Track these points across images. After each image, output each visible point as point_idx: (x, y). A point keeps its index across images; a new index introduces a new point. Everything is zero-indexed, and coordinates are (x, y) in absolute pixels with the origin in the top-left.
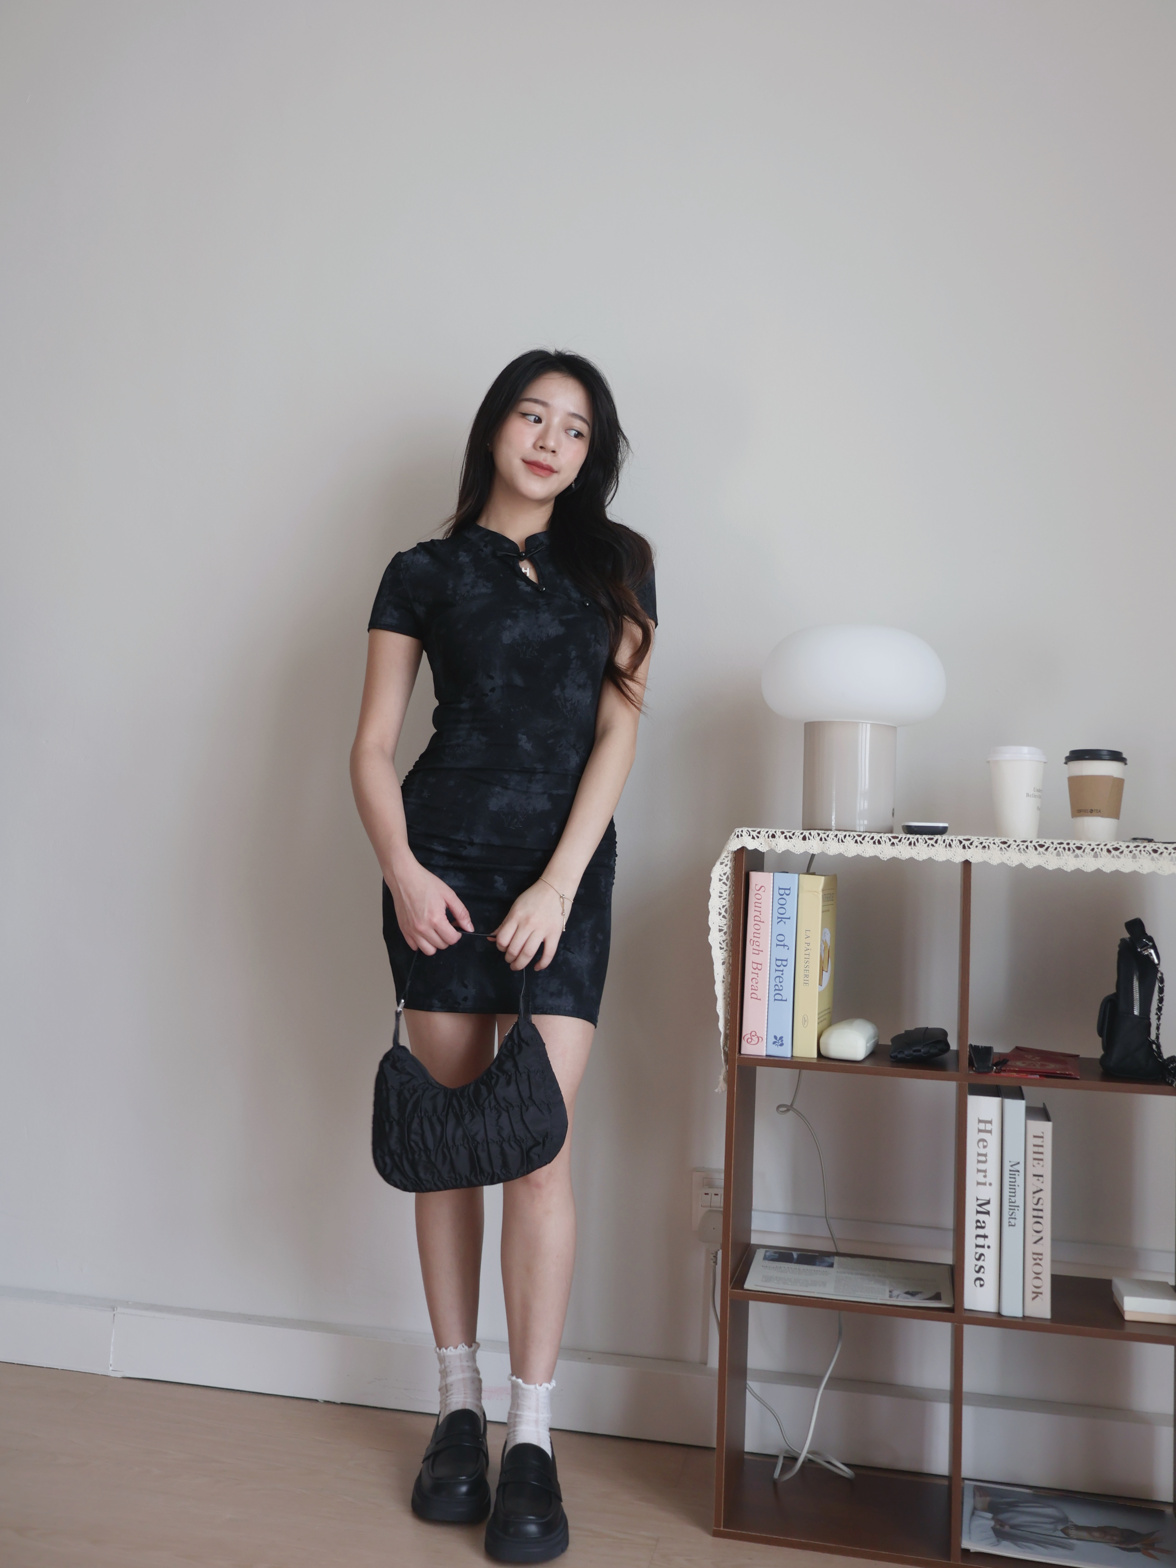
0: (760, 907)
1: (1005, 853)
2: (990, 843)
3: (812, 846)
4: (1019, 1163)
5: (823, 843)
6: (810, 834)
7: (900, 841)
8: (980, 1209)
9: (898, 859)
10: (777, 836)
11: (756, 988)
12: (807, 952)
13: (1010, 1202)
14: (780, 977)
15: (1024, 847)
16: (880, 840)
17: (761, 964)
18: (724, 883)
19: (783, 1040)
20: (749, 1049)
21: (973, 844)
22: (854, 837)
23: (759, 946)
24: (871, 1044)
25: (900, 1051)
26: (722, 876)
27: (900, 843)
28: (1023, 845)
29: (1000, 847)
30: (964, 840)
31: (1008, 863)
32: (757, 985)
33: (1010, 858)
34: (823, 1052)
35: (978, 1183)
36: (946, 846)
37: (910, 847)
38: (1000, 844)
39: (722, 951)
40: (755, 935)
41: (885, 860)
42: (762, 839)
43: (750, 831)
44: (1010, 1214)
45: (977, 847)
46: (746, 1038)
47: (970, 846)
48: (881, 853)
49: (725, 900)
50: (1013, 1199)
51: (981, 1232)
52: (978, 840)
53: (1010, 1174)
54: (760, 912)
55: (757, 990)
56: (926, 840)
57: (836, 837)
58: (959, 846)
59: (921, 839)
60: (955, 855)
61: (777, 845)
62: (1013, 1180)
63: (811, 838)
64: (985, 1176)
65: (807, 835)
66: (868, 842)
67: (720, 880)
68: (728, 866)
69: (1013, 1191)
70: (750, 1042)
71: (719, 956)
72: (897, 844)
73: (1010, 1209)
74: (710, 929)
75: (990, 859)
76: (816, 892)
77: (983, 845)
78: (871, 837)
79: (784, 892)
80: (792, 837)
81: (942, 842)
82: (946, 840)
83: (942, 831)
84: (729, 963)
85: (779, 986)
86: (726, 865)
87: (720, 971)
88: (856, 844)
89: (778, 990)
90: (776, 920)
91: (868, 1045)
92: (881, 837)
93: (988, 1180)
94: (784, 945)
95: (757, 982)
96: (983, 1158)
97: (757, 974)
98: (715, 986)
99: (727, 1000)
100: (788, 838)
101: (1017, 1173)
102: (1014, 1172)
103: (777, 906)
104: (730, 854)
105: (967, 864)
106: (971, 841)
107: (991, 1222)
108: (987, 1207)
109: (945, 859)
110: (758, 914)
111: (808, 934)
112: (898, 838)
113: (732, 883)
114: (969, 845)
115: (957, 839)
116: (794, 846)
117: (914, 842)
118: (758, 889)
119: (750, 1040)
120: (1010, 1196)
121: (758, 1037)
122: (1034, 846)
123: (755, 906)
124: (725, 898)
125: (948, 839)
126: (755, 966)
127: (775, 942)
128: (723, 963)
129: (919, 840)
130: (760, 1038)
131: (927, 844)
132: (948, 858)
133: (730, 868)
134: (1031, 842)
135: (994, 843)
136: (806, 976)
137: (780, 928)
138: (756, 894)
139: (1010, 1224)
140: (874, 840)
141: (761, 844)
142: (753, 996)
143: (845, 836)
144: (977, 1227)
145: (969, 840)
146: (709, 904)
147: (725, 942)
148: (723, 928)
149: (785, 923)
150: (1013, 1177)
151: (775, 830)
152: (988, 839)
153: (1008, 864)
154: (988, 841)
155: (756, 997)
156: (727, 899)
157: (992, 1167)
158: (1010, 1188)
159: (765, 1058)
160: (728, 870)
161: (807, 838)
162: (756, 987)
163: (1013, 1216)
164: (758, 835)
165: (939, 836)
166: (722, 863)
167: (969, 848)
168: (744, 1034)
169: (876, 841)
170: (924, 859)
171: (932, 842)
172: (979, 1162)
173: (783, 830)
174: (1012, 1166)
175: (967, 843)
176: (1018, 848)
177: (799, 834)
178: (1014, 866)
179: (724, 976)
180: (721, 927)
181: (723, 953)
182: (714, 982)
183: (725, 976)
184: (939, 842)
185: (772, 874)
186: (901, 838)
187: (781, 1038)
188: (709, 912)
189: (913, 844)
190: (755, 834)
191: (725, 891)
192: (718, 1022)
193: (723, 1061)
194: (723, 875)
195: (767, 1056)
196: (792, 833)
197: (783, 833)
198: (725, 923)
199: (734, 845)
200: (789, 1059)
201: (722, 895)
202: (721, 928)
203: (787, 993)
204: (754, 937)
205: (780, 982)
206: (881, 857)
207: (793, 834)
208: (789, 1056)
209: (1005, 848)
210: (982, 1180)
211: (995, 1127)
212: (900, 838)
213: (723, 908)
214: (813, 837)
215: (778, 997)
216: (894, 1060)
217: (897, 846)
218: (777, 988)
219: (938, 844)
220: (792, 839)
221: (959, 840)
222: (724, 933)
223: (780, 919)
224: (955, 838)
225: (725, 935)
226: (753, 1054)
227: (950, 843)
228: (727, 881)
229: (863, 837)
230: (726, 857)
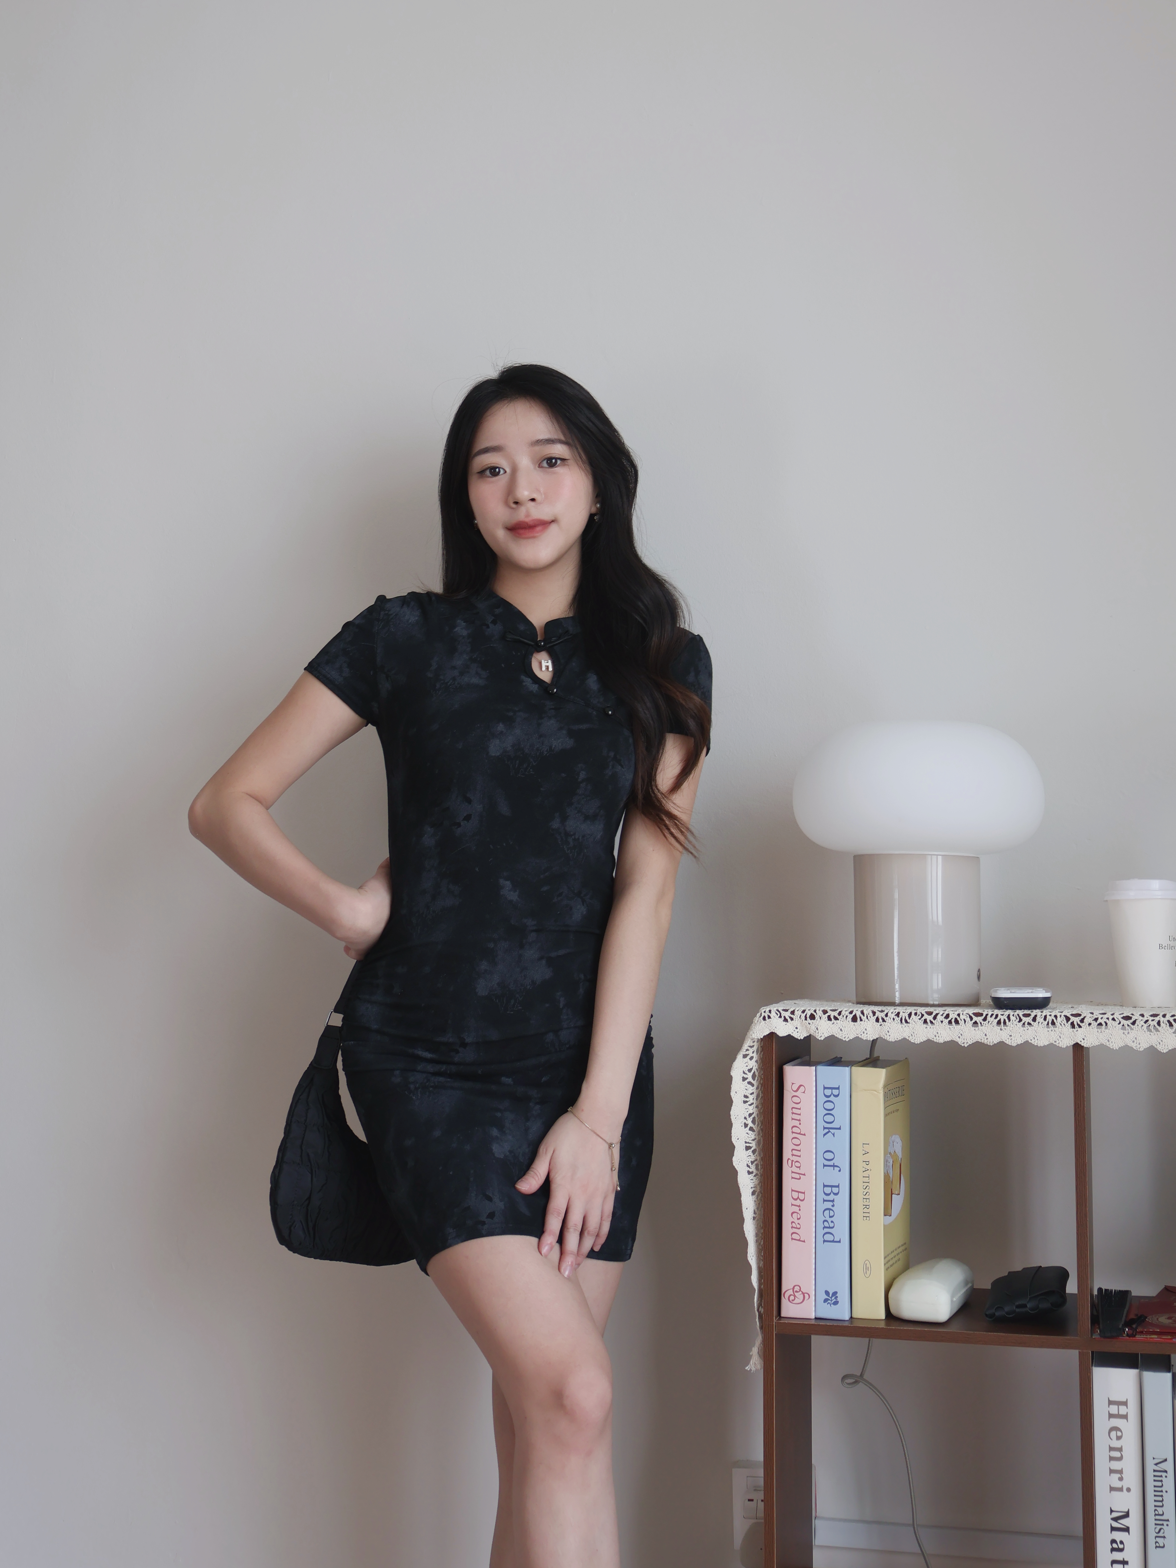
0: (800, 1114)
1: (1128, 1033)
2: (1108, 1019)
3: (866, 1029)
4: (1166, 1460)
5: (881, 1025)
6: (862, 1013)
7: (985, 1019)
8: (1115, 1524)
9: (984, 1043)
10: (817, 1017)
11: (798, 1226)
12: (866, 1174)
13: (1155, 1515)
14: (829, 1209)
15: (1155, 1023)
16: (958, 1019)
17: (804, 1193)
18: (749, 1083)
19: (837, 1297)
20: (791, 1310)
21: (1085, 1021)
22: (923, 1015)
23: (799, 1167)
24: (959, 1298)
25: (998, 1307)
26: (746, 1074)
27: (985, 1023)
28: (1153, 1020)
29: (1122, 1024)
30: (1072, 1015)
31: (1134, 1045)
32: (799, 1221)
33: (1136, 1038)
34: (893, 1310)
35: (1112, 1489)
36: (1048, 1024)
37: (999, 1028)
38: (1121, 1020)
39: (751, 1176)
40: (795, 1152)
41: (966, 1046)
42: (797, 1022)
43: (781, 1011)
44: (1157, 1530)
45: (1090, 1024)
46: (787, 1295)
47: (1081, 1024)
48: (959, 1037)
49: (753, 1106)
50: (1160, 1510)
51: (1118, 1556)
52: (1092, 1015)
53: (1154, 1476)
54: (799, 1120)
55: (799, 1228)
56: (1020, 1018)
57: (898, 1017)
58: (1066, 1024)
59: (1013, 1015)
60: (1060, 1038)
61: (817, 1029)
62: (1160, 1484)
63: (864, 1018)
64: (1121, 1479)
65: (858, 1014)
66: (942, 1022)
67: (744, 1079)
68: (754, 1059)
69: (1160, 1499)
70: (793, 1300)
71: (747, 1183)
72: (981, 1023)
73: (1156, 1524)
74: (734, 1147)
75: (1108, 1041)
76: (875, 1091)
77: (1098, 1022)
78: (945, 1015)
79: (831, 1092)
80: (838, 1017)
81: (1042, 1020)
82: (1048, 1017)
83: (1042, 1003)
84: (761, 1192)
85: (830, 1223)
86: (751, 1058)
87: (749, 1204)
88: (925, 1025)
89: (828, 1227)
90: (821, 1132)
91: (955, 1299)
92: (959, 1015)
93: (1125, 1484)
94: (834, 1166)
95: (799, 1217)
96: (1116, 1454)
97: (799, 1206)
98: (744, 1226)
99: (760, 1244)
100: (833, 1019)
101: (1164, 1474)
102: (1159, 1474)
103: (822, 1112)
104: (755, 1044)
105: (1077, 1047)
106: (1082, 1017)
107: (1132, 1542)
108: (1125, 1522)
109: (1046, 1043)
110: (796, 1123)
111: (866, 1148)
112: (981, 1015)
113: (760, 1083)
114: (1079, 1023)
115: (1063, 1014)
116: (841, 1030)
117: (1005, 1020)
118: (795, 1089)
119: (792, 1298)
120: (1155, 1506)
121: (803, 1294)
122: (1169, 1021)
123: (793, 1113)
124: (752, 1104)
125: (1050, 1015)
126: (795, 1195)
127: (822, 1161)
128: (753, 1193)
129: (1011, 1017)
130: (805, 1294)
131: (1022, 1023)
132: (1052, 1041)
133: (756, 1061)
134: (1164, 1016)
135: (1113, 1019)
136: (866, 1206)
137: (828, 1142)
138: (793, 1097)
139: (1157, 1545)
140: (949, 1019)
141: (797, 1028)
142: (794, 1236)
143: (910, 1015)
144: (1113, 1550)
145: (1079, 1015)
146: (731, 1112)
147: (754, 1164)
148: (750, 1145)
149: (834, 1135)
150: (1158, 1479)
151: (814, 1009)
152: (1105, 1014)
153: (1134, 1048)
154: (1105, 1016)
155: (797, 1237)
157: (1130, 1465)
158: (1155, 1496)
159: (813, 1322)
160: (753, 1064)
161: (859, 1019)
162: (798, 1224)
163: (1161, 1534)
164: (792, 1016)
165: (1038, 1010)
166: (745, 1056)
167: (1080, 1027)
168: (783, 1290)
169: (953, 1021)
170: (1019, 1043)
171: (1029, 1020)
172: (1111, 1459)
173: (826, 1008)
174: (1156, 1464)
175: (1076, 1020)
176: (1146, 1025)
177: (847, 1013)
178: (1142, 1049)
179: (754, 1211)
180: (748, 1143)
181: (752, 1180)
182: (742, 1220)
183: (756, 1210)
184: (1038, 1019)
185: (814, 1067)
186: (987, 1015)
187: (835, 1293)
188: (732, 1124)
189: (1002, 1024)
190: (787, 1015)
191: (751, 1094)
192: (751, 1275)
193: (758, 1328)
194: (747, 1072)
195: (816, 1318)
196: (838, 1012)
197: (825, 1012)
198: (753, 1138)
199: (760, 1030)
200: (846, 1324)
201: (747, 1100)
202: (748, 1145)
203: (841, 1232)
204: (793, 1155)
205: (830, 1217)
206: (960, 1041)
207: (840, 1014)
208: (847, 1317)
209: (1128, 1025)
210: (1118, 1484)
211: (1132, 1410)
212: (984, 1016)
213: (749, 1117)
214: (867, 1017)
215: (828, 1237)
216: (991, 1320)
217: (982, 1026)
218: (826, 1224)
219: (1037, 1022)
220: (838, 1019)
221: (1066, 1016)
222: (753, 1151)
223: (828, 1130)
224: (1060, 1014)
225: (753, 1154)
226: (798, 1317)
227: (1053, 1020)
228: (754, 1080)
229: (934, 1014)
230: (749, 1046)
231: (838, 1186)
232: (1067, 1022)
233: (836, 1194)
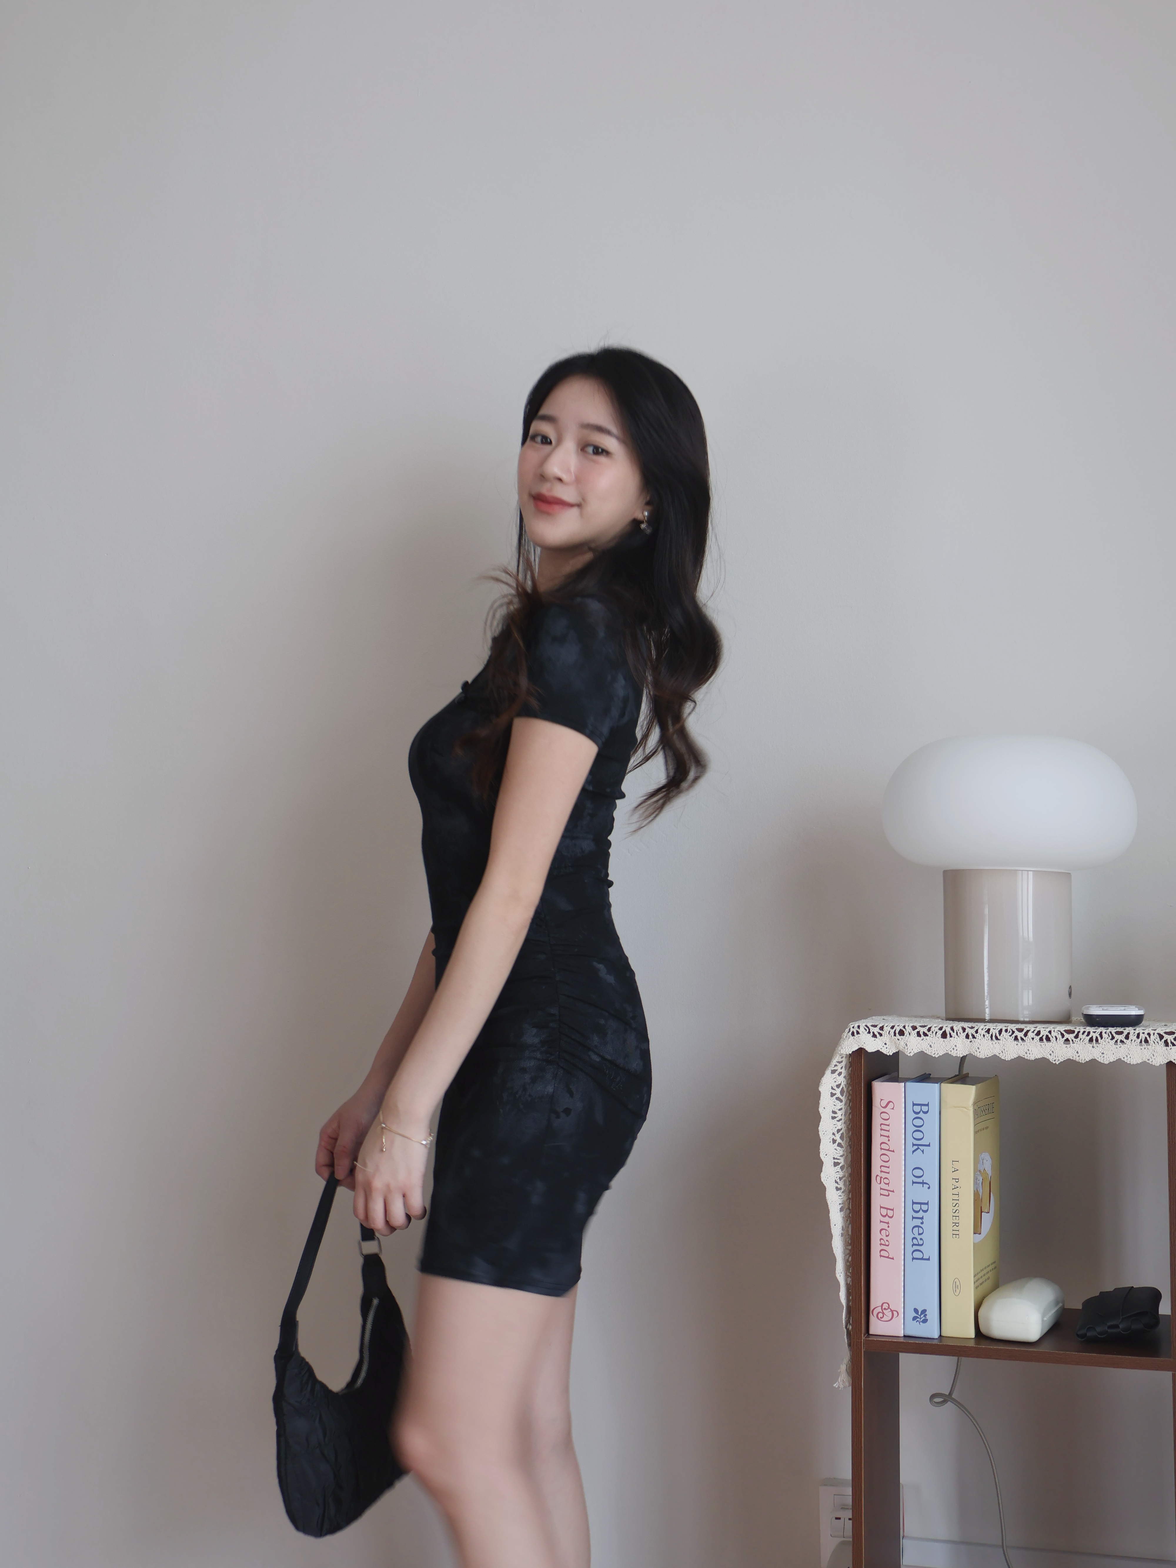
0: (889, 1131)
3: (956, 1046)
5: (971, 1042)
6: (952, 1029)
7: (1076, 1037)
9: (1075, 1061)
10: (906, 1033)
11: (887, 1243)
12: (955, 1191)
14: (919, 1227)
16: (1050, 1036)
17: (893, 1210)
18: (838, 1099)
19: (926, 1315)
20: (879, 1327)
22: (1013, 1032)
23: (888, 1184)
24: (1050, 1317)
25: (1090, 1328)
26: (835, 1090)
27: (1077, 1040)
30: (1166, 1033)
32: (887, 1238)
34: (983, 1329)
36: (1141, 1042)
37: (1091, 1045)
39: (839, 1192)
40: (883, 1169)
41: (1057, 1063)
42: (886, 1038)
43: (870, 1027)
46: (875, 1313)
48: (1050, 1054)
49: (841, 1122)
55: (888, 1246)
56: (1112, 1035)
57: (989, 1033)
58: (1159, 1042)
59: (1106, 1033)
60: (1154, 1056)
61: (906, 1045)
63: (954, 1034)
65: (948, 1030)
66: (1033, 1039)
67: (832, 1095)
68: (843, 1075)
70: (881, 1318)
71: (835, 1199)
72: (1072, 1040)
74: (823, 1163)
76: (965, 1107)
78: (1036, 1032)
79: (920, 1109)
80: (928, 1033)
81: (1135, 1038)
82: (1141, 1035)
83: (1135, 1021)
84: (849, 1208)
85: (919, 1240)
86: (840, 1074)
87: (837, 1220)
88: (1016, 1042)
89: (917, 1245)
90: (910, 1149)
91: (1045, 1319)
92: (1050, 1032)
94: (923, 1183)
95: (887, 1234)
97: (888, 1223)
98: (833, 1242)
99: (848, 1261)
100: (922, 1035)
103: (911, 1128)
104: (844, 1059)
105: (1170, 1067)
109: (1139, 1061)
110: (885, 1140)
111: (956, 1165)
112: (1073, 1032)
113: (848, 1099)
114: (1173, 1041)
115: (1156, 1032)
116: (931, 1046)
117: (1097, 1038)
118: (884, 1106)
119: (880, 1315)
121: (892, 1311)
123: (881, 1129)
124: (841, 1120)
125: (1143, 1033)
126: (884, 1212)
127: (910, 1178)
128: (841, 1210)
129: (1104, 1034)
130: (894, 1312)
131: (1114, 1040)
132: (1145, 1059)
133: (845, 1077)
136: (956, 1224)
137: (917, 1159)
138: (882, 1113)
140: (1041, 1036)
141: (886, 1044)
142: (883, 1253)
143: (1000, 1032)
146: (819, 1128)
147: (842, 1180)
148: (839, 1161)
149: (923, 1151)
151: (903, 1025)
155: (886, 1254)
156: (843, 1121)
159: (902, 1340)
160: (842, 1080)
161: (948, 1035)
162: (887, 1241)
164: (881, 1032)
165: (1130, 1028)
166: (833, 1072)
167: (1173, 1045)
168: (872, 1307)
169: (1044, 1038)
170: (1111, 1061)
171: (1121, 1037)
173: (915, 1024)
175: (1170, 1038)
177: (937, 1029)
179: (843, 1227)
180: (837, 1159)
181: (840, 1196)
182: (831, 1236)
184: (1131, 1036)
185: (903, 1084)
186: (1079, 1032)
187: (924, 1311)
188: (820, 1140)
189: (1094, 1041)
190: (876, 1030)
191: (840, 1110)
192: (839, 1290)
193: (846, 1345)
194: (835, 1088)
195: (904, 1336)
196: (927, 1028)
197: (914, 1028)
198: (841, 1153)
199: (849, 1046)
200: (935, 1342)
201: (836, 1115)
202: (836, 1161)
203: (931, 1249)
204: (881, 1171)
205: (919, 1234)
206: (1051, 1058)
207: (929, 1030)
208: (936, 1336)
212: (1076, 1033)
213: (838, 1133)
214: (957, 1033)
215: (917, 1255)
216: (1084, 1339)
217: (1073, 1043)
218: (915, 1241)
219: (1130, 1039)
220: (928, 1036)
221: (1159, 1034)
222: (841, 1167)
223: (917, 1147)
224: (1154, 1031)
225: (842, 1170)
226: (887, 1335)
227: (1146, 1038)
228: (842, 1096)
229: (1025, 1031)
230: (838, 1062)
231: (927, 1204)
232: (1161, 1040)
233: (925, 1211)
